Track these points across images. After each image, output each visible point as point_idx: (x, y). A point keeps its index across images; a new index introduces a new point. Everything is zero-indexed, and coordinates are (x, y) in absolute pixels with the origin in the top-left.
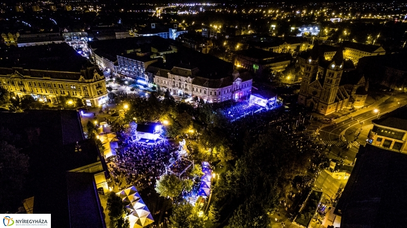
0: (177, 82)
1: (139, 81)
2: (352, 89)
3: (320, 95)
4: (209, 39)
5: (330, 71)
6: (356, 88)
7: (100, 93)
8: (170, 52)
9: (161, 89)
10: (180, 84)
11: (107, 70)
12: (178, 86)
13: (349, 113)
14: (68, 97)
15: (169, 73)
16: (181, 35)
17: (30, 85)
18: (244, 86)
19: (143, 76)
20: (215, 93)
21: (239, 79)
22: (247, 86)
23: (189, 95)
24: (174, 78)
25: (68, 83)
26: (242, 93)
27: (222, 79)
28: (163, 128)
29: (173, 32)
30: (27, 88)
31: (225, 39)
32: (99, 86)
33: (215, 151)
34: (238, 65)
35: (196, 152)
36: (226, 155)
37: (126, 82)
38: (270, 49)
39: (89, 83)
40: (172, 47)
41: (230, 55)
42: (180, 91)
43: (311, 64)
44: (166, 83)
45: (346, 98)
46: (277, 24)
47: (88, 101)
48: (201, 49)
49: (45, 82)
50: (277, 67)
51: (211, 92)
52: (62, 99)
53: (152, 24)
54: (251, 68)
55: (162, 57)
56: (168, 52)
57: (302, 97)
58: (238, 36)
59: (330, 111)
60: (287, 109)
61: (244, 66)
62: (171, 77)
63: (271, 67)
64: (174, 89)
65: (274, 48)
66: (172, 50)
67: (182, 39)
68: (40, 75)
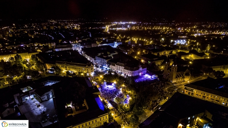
0: (118, 68)
1: (104, 67)
2: (183, 73)
3: (170, 75)
5: (173, 67)
6: (185, 73)
7: (92, 71)
9: (112, 70)
13: (182, 82)
14: (82, 72)
16: (119, 45)
17: (69, 67)
19: (106, 65)
20: (132, 73)
21: (141, 68)
22: (144, 70)
23: (123, 73)
25: (82, 68)
26: (142, 73)
27: (135, 68)
28: (114, 84)
29: (116, 43)
30: (68, 68)
32: (92, 69)
33: (131, 92)
34: (142, 61)
35: (125, 92)
36: (134, 93)
37: (99, 67)
39: (89, 68)
42: (119, 71)
43: (167, 64)
44: (114, 68)
45: (181, 76)
46: (165, 38)
47: (88, 74)
48: (128, 52)
49: (74, 67)
50: (159, 62)
52: (80, 73)
54: (147, 63)
55: (112, 56)
57: (165, 75)
59: (174, 82)
60: (158, 80)
61: (145, 61)
62: (116, 66)
63: (156, 62)
64: (117, 70)
65: (160, 52)
66: (115, 53)
67: (119, 47)
68: (73, 64)
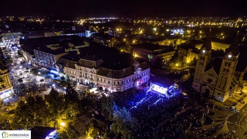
0: (83, 73)
1: (52, 71)
3: (216, 83)
4: (113, 37)
5: (226, 60)
6: (243, 74)
8: (84, 46)
9: (70, 78)
10: (86, 74)
11: (29, 62)
12: (85, 76)
15: (75, 65)
16: (93, 35)
18: (143, 75)
19: (55, 67)
20: (118, 82)
21: (139, 69)
22: (146, 74)
23: (95, 85)
24: (80, 69)
26: (142, 81)
29: (88, 33)
31: (124, 37)
34: (136, 56)
37: (40, 73)
38: (157, 43)
40: (85, 43)
41: (129, 47)
42: (86, 81)
43: (205, 54)
44: (74, 73)
45: (236, 84)
46: (157, 28)
48: (107, 44)
50: (166, 57)
51: (114, 82)
53: (73, 27)
54: (146, 58)
55: (77, 50)
56: (82, 46)
57: (196, 83)
58: (133, 35)
59: (226, 98)
61: (140, 56)
62: (78, 68)
63: (162, 56)
64: (81, 78)
65: (159, 42)
66: (85, 45)
67: (94, 37)
